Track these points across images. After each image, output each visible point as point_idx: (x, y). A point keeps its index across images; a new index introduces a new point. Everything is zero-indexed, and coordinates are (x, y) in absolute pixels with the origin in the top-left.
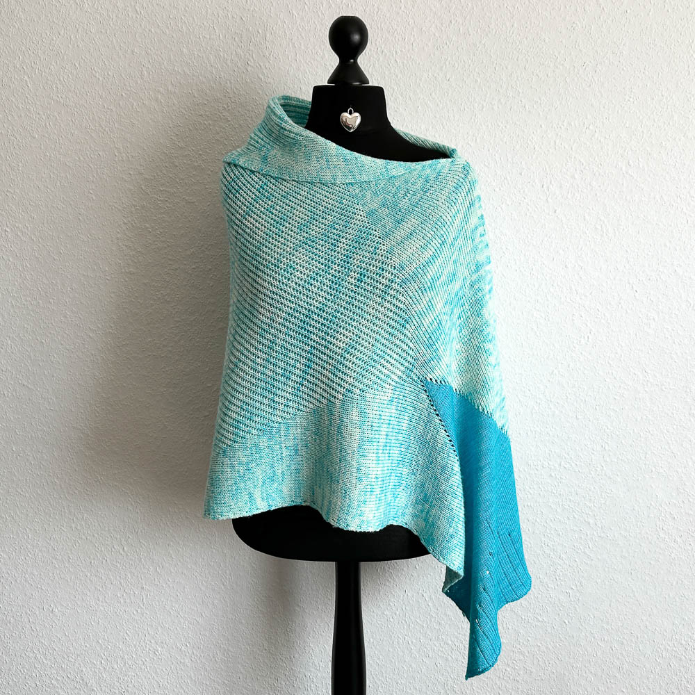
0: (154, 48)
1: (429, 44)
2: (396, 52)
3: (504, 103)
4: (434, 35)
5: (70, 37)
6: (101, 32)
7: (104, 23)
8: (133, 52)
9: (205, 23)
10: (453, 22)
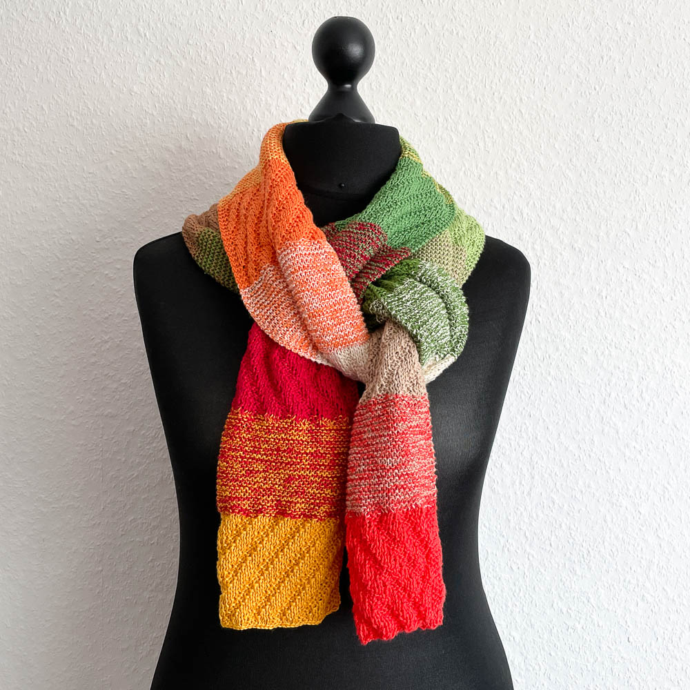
0: (162, 85)
1: (569, 89)
2: (521, 99)
3: (678, 175)
4: (578, 76)
5: (37, 68)
6: (85, 61)
7: (90, 48)
8: (130, 91)
9: (240, 54)
10: (605, 59)
